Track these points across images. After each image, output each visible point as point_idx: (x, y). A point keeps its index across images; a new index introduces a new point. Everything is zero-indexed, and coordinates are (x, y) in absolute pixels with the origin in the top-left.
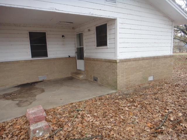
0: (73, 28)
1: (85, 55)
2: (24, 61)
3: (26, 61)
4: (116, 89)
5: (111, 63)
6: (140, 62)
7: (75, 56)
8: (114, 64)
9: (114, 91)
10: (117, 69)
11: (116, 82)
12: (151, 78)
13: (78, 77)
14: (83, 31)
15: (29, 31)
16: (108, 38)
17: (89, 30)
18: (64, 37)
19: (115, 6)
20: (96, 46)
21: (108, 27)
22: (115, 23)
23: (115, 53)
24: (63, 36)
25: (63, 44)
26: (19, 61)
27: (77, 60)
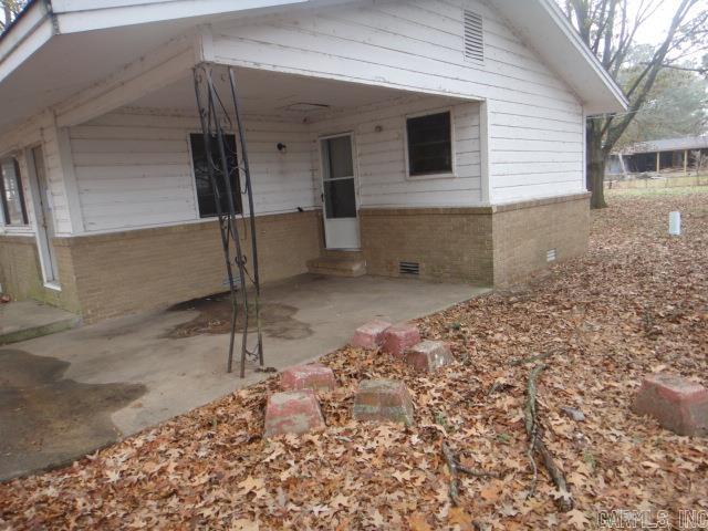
0: (305, 120)
1: (361, 202)
2: (184, 226)
3: (189, 229)
4: (490, 283)
5: (472, 217)
6: (532, 211)
7: (313, 209)
8: (480, 219)
9: (487, 290)
10: (491, 232)
11: (491, 266)
12: (551, 257)
13: (344, 271)
14: (350, 131)
15: (190, 132)
16: (454, 151)
17: (379, 129)
18: (283, 149)
19: (481, 68)
20: (408, 174)
21: (453, 121)
22: (478, 113)
23: (482, 190)
24: (280, 147)
25: (282, 173)
26: (171, 227)
27: (326, 220)
